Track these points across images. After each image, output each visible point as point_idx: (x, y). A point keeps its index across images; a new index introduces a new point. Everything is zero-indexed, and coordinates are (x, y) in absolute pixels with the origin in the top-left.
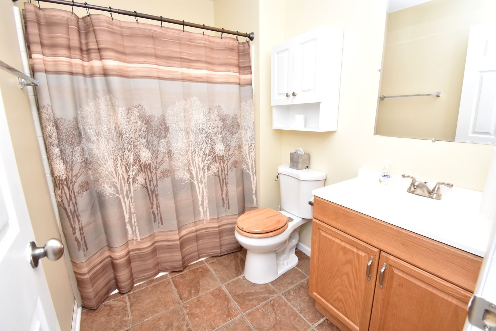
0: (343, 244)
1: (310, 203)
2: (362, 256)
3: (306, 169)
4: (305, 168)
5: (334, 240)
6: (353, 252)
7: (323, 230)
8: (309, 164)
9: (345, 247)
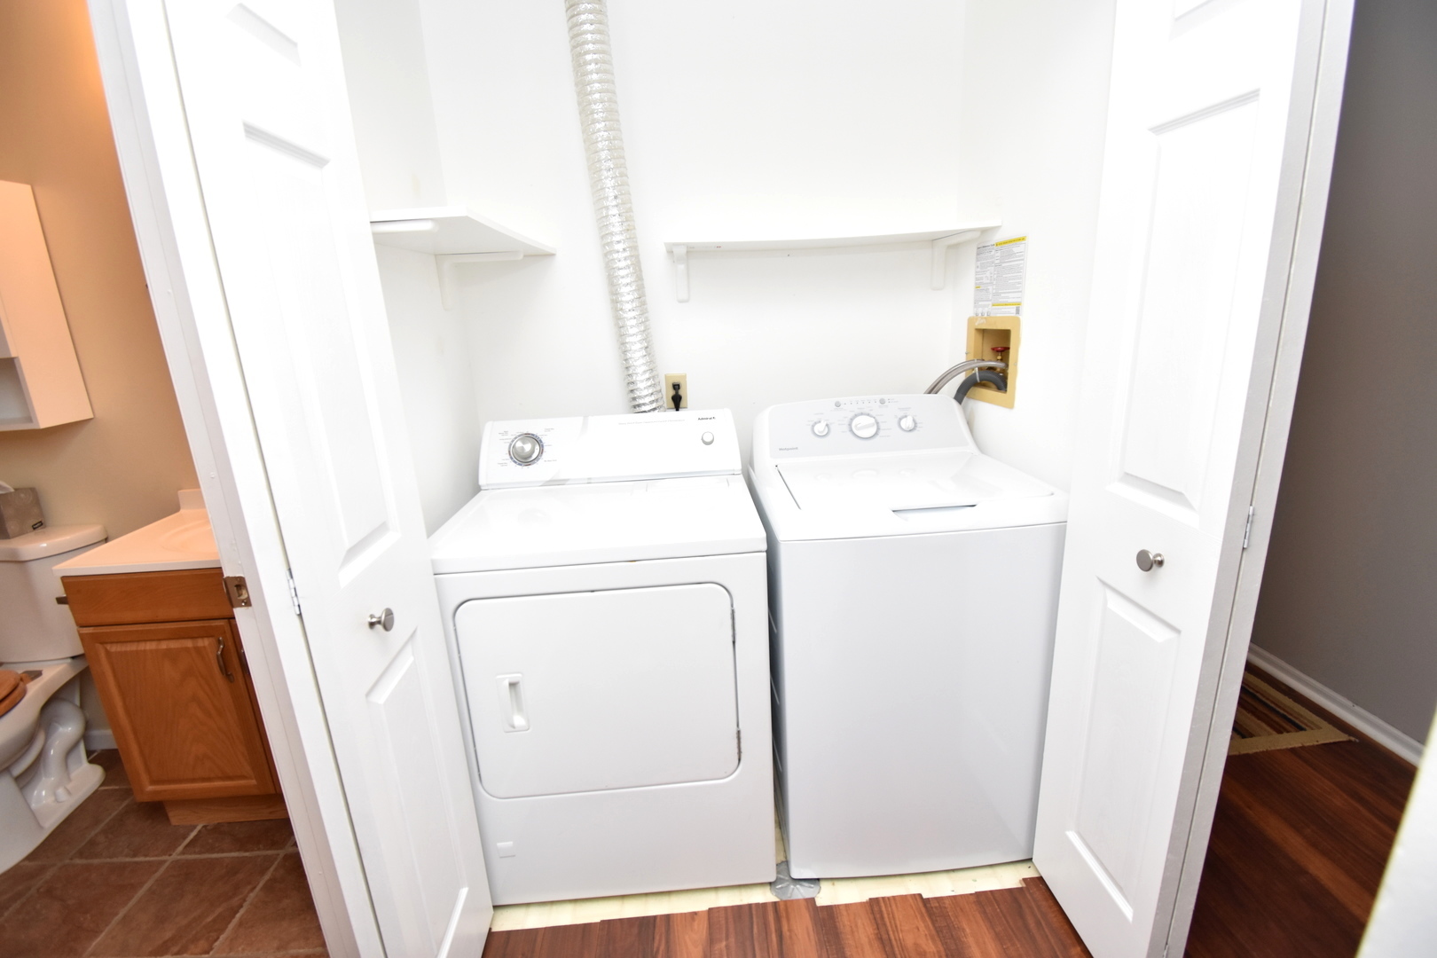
0: (164, 645)
1: (60, 601)
2: (204, 647)
3: (39, 530)
4: (34, 529)
5: (143, 649)
6: (186, 650)
7: (112, 643)
8: (41, 513)
9: (169, 650)
